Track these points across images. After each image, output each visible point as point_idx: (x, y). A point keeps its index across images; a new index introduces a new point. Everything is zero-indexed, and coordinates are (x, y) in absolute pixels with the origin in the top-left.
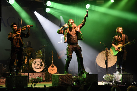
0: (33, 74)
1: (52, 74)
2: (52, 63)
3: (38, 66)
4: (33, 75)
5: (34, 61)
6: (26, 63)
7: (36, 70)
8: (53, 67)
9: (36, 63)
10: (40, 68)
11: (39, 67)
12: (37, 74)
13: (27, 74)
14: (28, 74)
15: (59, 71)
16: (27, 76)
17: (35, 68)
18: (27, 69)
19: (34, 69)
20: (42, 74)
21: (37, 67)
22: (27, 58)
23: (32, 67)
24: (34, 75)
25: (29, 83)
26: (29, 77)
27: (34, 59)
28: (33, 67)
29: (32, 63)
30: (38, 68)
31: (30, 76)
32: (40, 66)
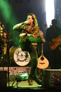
0: (15, 69)
1: (41, 69)
2: (42, 54)
3: (22, 57)
4: (15, 71)
5: (17, 50)
6: (5, 53)
7: (19, 63)
8: (42, 59)
9: (19, 53)
10: (25, 60)
11: (23, 59)
12: (20, 68)
13: (6, 69)
14: (8, 68)
15: (51, 66)
16: (6, 72)
17: (18, 60)
18: (6, 61)
19: (16, 62)
20: (28, 69)
21: (21, 59)
22: (7, 46)
23: (13, 59)
24: (17, 69)
25: (9, 81)
26: (9, 73)
27: (17, 48)
28: (15, 58)
29: (14, 53)
30: (23, 61)
31: (10, 71)
32: (25, 57)
